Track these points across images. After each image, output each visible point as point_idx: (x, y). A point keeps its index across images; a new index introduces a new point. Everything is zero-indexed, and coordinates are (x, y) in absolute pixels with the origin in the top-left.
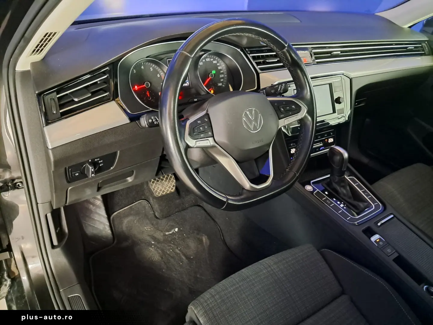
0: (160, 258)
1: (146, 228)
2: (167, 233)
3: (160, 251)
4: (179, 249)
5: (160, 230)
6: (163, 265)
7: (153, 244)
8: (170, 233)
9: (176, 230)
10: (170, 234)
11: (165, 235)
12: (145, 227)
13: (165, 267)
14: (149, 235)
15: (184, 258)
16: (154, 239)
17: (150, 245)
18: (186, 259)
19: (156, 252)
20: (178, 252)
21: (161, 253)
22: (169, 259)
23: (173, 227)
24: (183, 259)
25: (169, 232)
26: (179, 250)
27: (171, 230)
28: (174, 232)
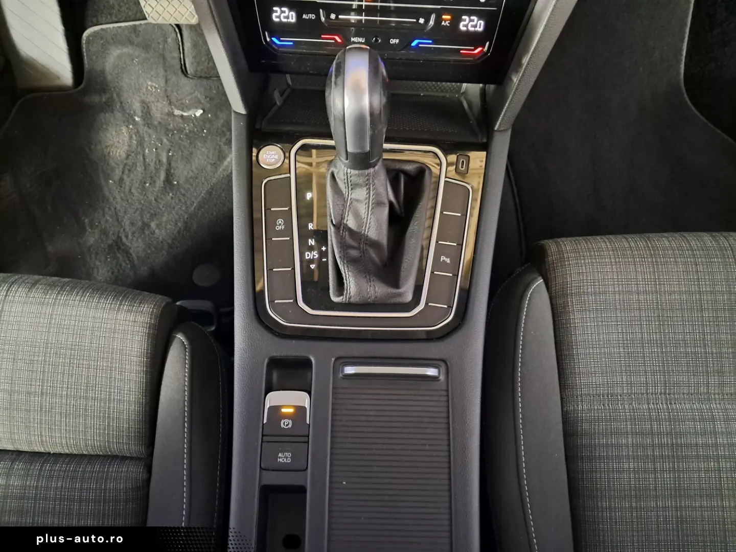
0: (124, 155)
1: (150, 83)
2: (177, 112)
3: (135, 142)
4: (170, 154)
5: (170, 100)
6: (118, 173)
7: (135, 123)
8: (185, 114)
9: (199, 113)
10: (182, 116)
11: (171, 114)
12: (151, 80)
13: (117, 178)
14: (143, 102)
15: (163, 176)
16: (147, 114)
17: (129, 119)
18: (164, 182)
19: (127, 139)
20: (164, 160)
21: (135, 146)
22: (138, 164)
23: (197, 104)
24: (159, 178)
25: (183, 110)
26: (169, 158)
27: (189, 109)
28: (193, 116)
